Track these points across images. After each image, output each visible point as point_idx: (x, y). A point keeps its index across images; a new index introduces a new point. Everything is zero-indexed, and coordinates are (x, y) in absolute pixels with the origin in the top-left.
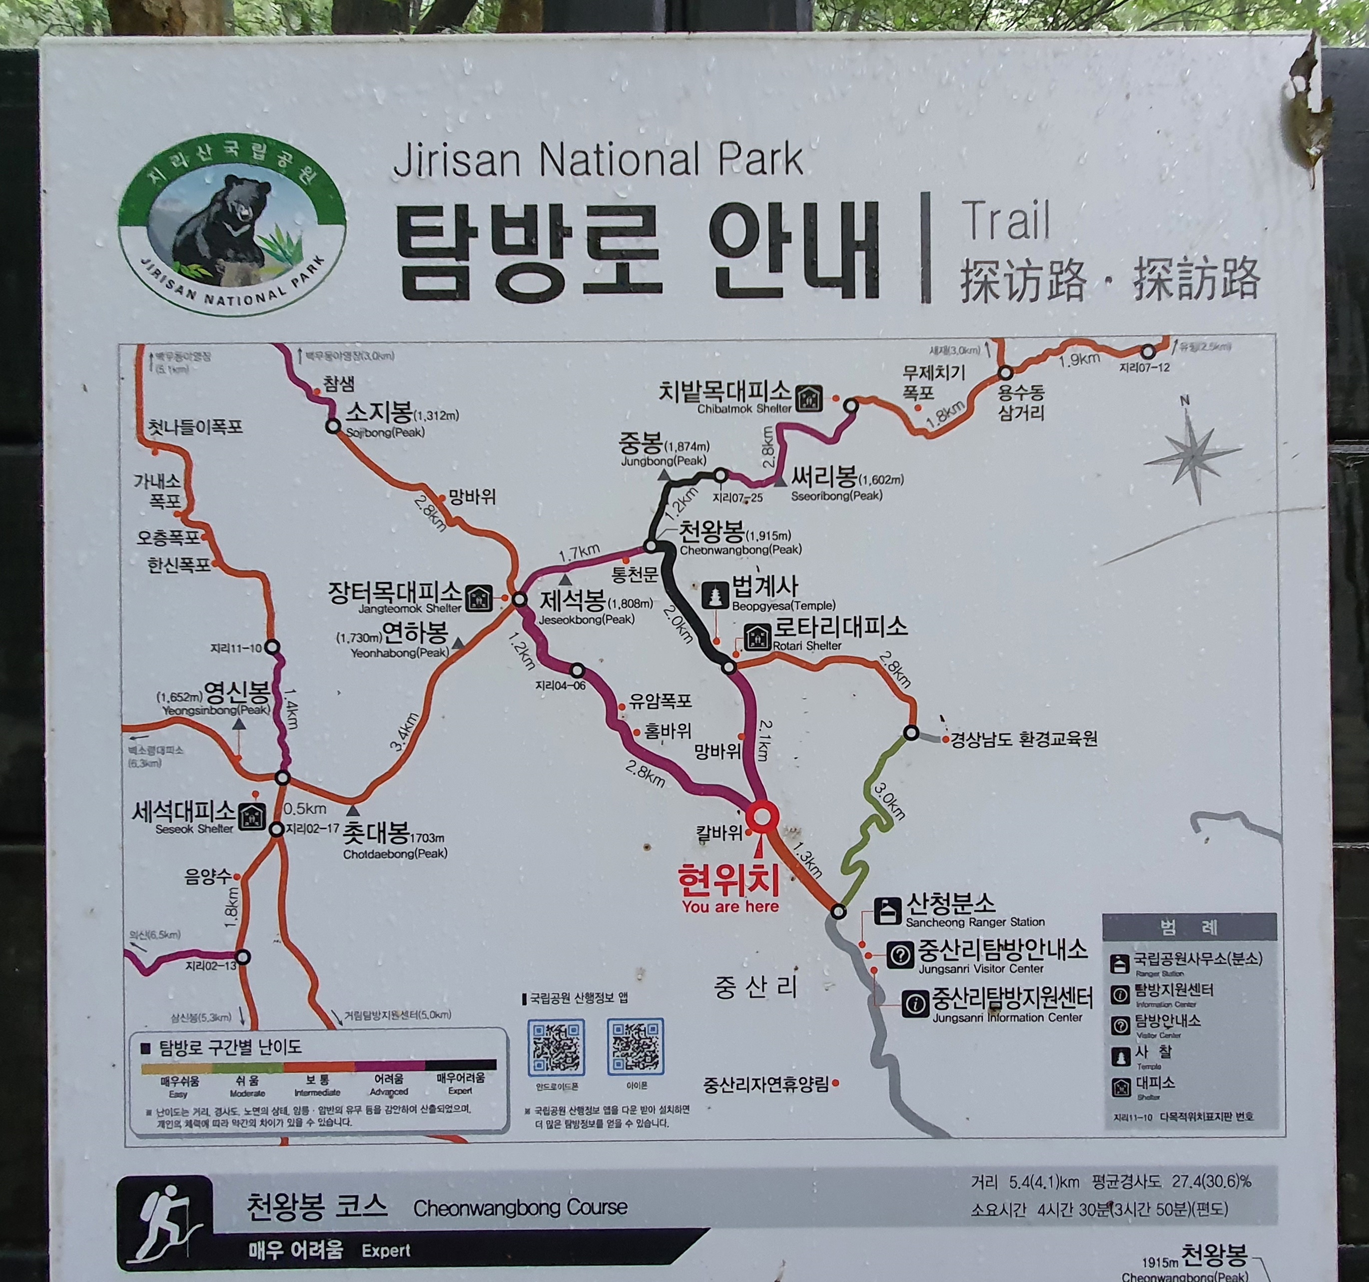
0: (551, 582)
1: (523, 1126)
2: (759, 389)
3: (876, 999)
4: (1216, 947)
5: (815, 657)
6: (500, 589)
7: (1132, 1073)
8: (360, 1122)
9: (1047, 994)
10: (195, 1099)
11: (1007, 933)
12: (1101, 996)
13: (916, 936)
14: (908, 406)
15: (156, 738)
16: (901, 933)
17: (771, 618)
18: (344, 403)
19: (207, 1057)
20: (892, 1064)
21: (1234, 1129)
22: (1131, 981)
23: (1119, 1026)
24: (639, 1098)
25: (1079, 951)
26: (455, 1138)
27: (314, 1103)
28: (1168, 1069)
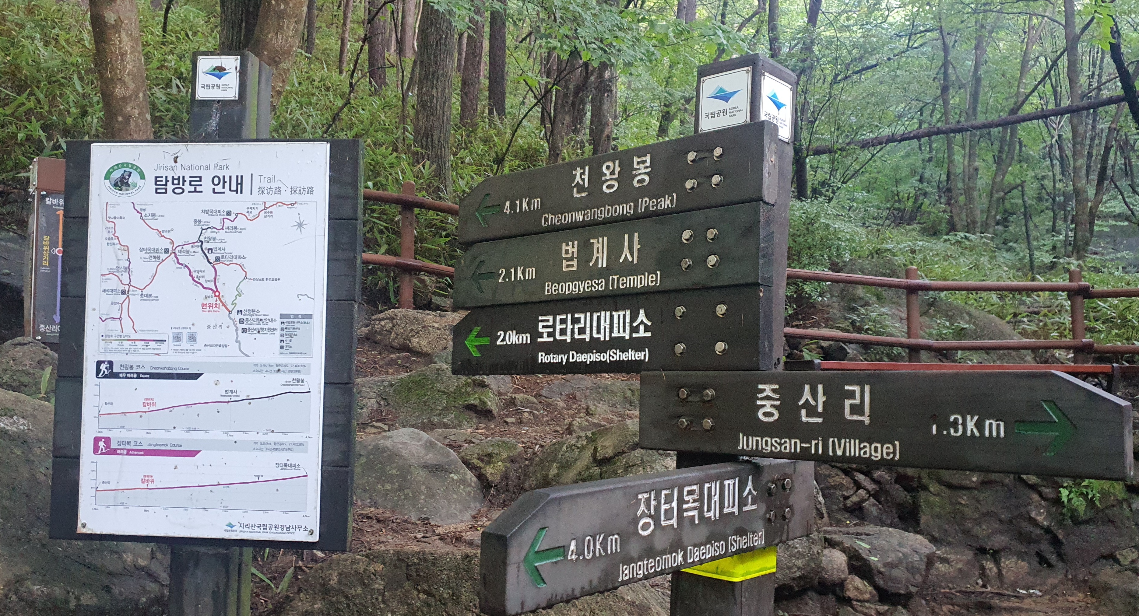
0: (179, 248)
1: (171, 353)
2: (220, 211)
3: (237, 330)
4: (300, 320)
5: (228, 263)
6: (170, 249)
7: (284, 345)
8: (141, 351)
9: (269, 329)
10: (111, 346)
11: (262, 317)
12: (279, 330)
13: (245, 317)
14: (247, 215)
15: (107, 277)
16: (242, 317)
17: (220, 255)
18: (143, 213)
19: (114, 338)
20: (239, 342)
21: (303, 356)
22: (284, 327)
23: (282, 336)
24: (192, 348)
25: (275, 321)
26: (158, 355)
27: (133, 347)
28: (291, 344)
